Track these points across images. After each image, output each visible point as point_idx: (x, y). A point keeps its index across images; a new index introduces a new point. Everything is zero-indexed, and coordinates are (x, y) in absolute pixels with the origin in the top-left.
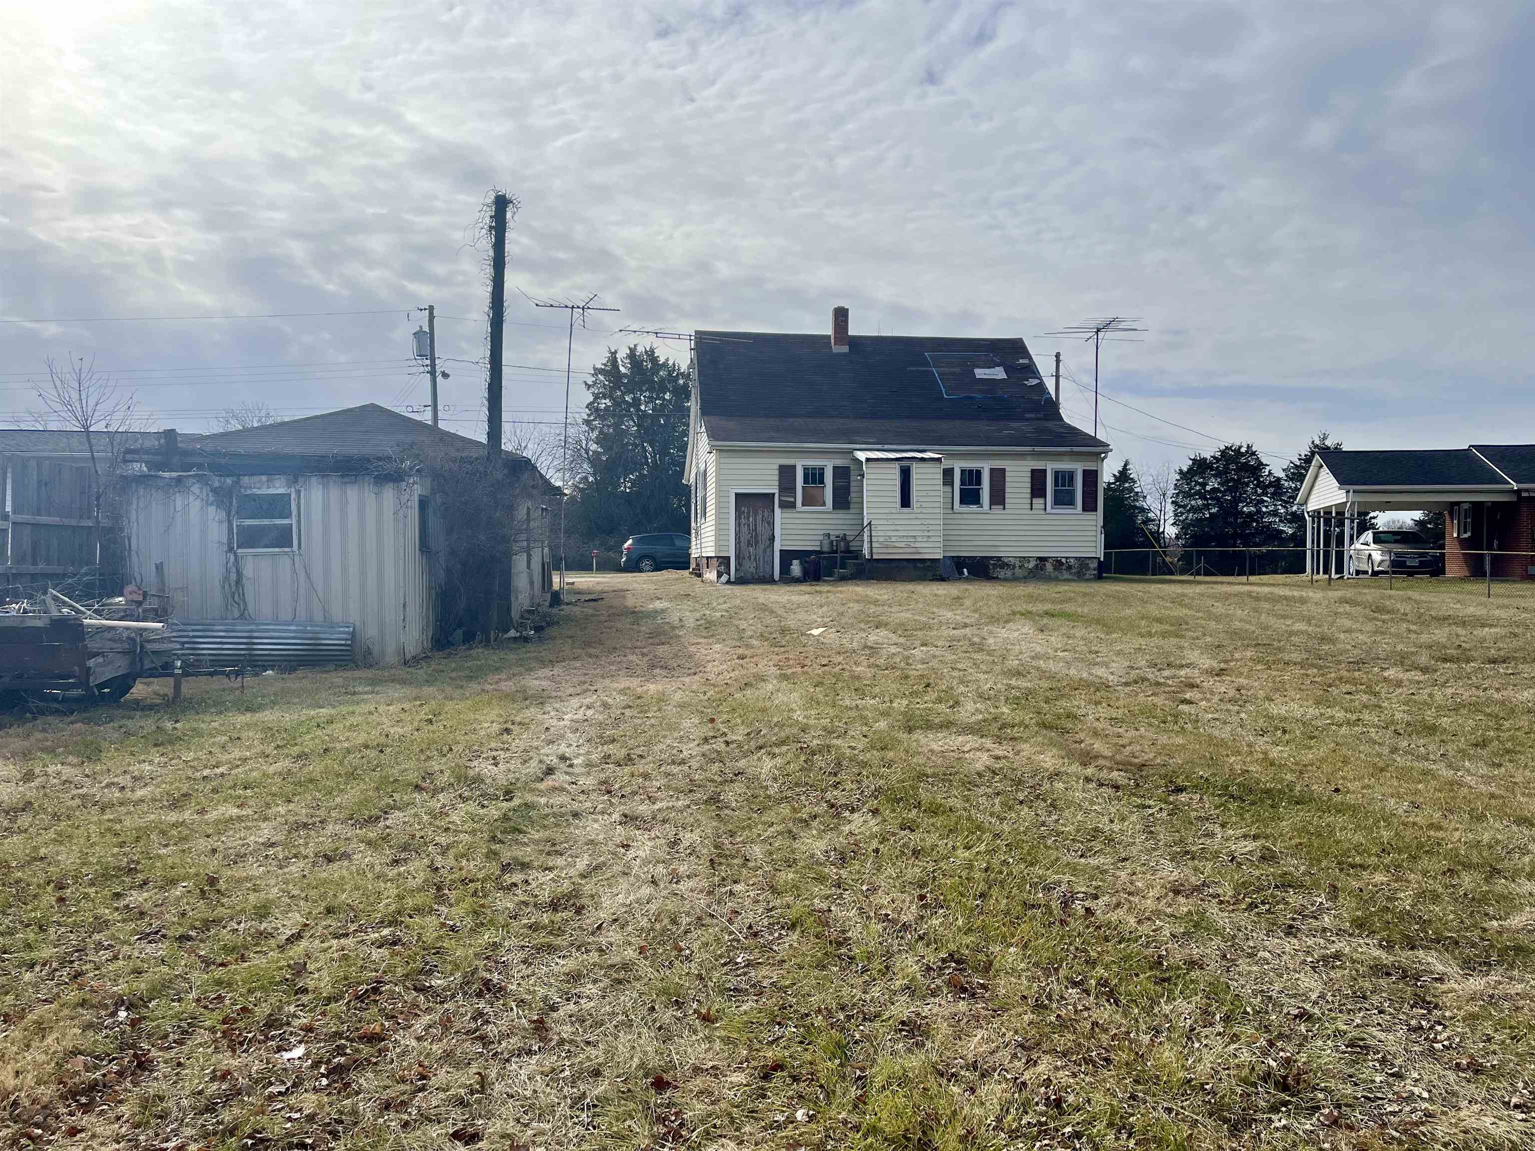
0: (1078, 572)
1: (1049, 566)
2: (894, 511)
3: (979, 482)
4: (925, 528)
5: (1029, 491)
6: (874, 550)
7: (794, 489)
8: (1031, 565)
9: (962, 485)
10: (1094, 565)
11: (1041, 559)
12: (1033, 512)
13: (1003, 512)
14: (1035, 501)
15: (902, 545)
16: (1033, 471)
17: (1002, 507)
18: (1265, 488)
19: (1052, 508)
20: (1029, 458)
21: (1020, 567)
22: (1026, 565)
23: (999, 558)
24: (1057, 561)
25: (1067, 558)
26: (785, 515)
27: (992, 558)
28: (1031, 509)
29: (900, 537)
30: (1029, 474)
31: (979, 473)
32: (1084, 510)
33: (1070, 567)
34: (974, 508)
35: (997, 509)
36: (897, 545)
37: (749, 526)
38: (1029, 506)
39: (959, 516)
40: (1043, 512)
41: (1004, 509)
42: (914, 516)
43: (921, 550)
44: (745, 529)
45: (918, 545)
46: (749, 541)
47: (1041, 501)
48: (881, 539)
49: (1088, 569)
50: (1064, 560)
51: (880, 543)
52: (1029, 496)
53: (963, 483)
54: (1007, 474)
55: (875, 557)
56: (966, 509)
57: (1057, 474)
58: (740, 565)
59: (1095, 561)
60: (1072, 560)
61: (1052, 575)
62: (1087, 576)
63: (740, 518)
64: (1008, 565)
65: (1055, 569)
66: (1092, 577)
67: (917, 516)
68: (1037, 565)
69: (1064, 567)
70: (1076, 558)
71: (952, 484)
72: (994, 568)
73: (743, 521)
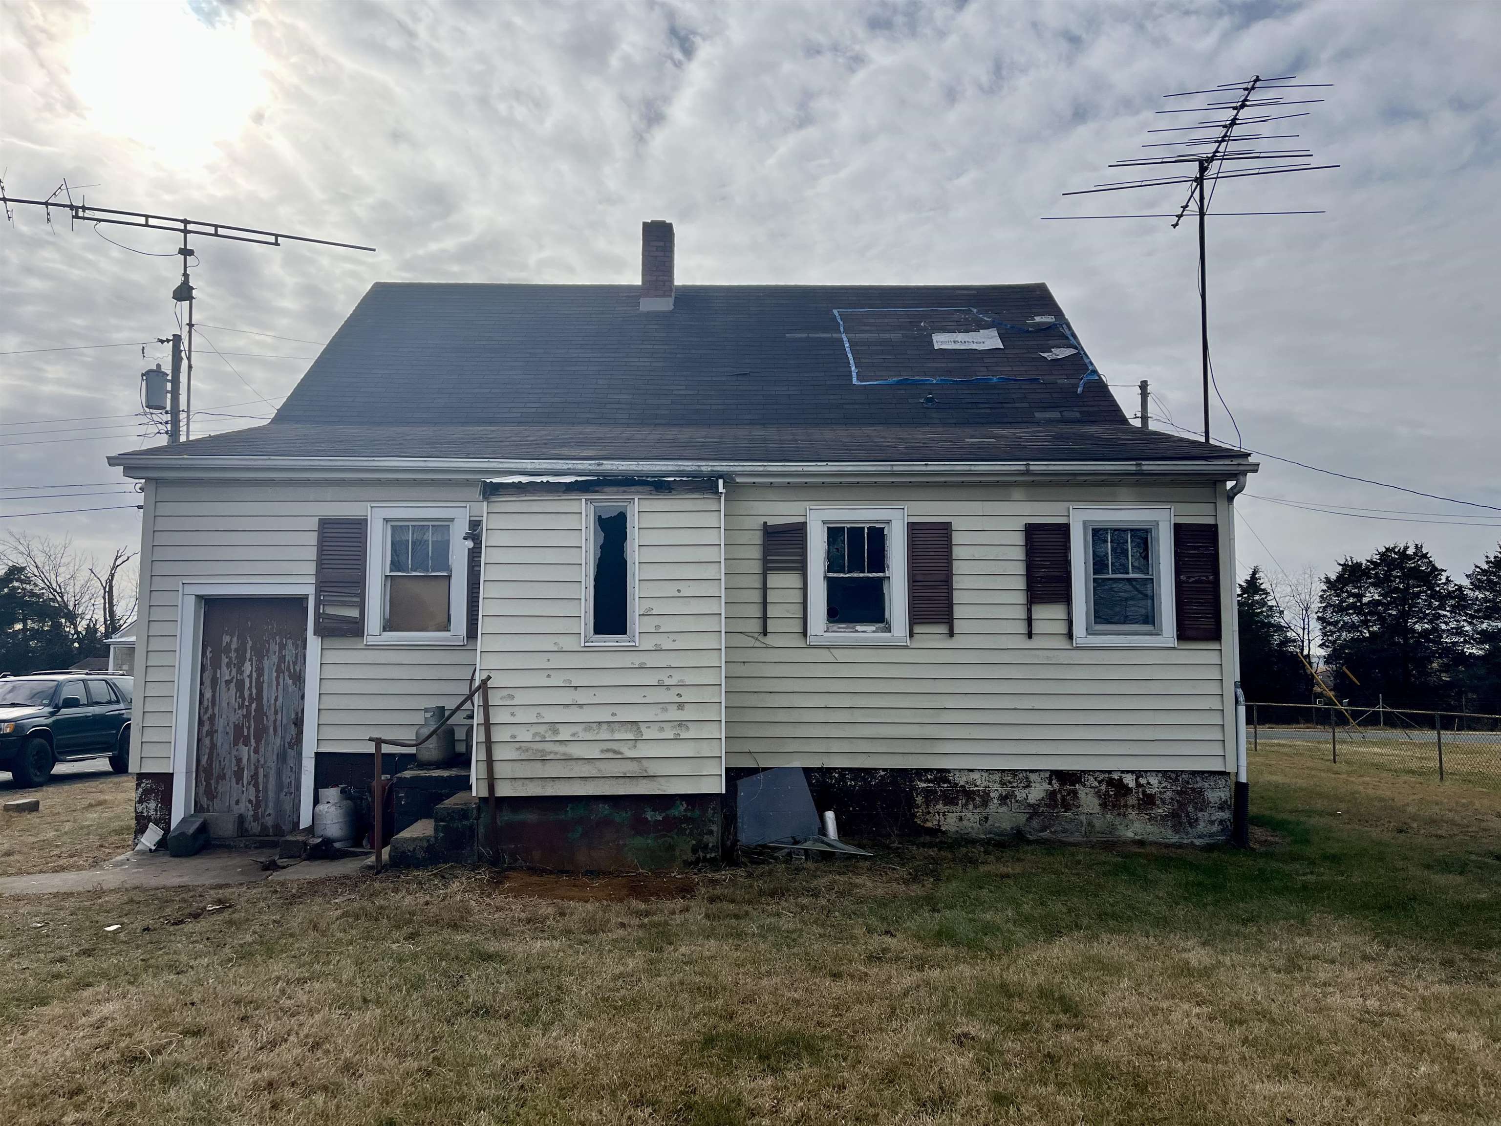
0: (1174, 815)
1: (1088, 799)
2: (568, 643)
3: (879, 561)
4: (670, 696)
5: (1020, 583)
6: (501, 770)
7: (359, 583)
8: (1037, 792)
9: (830, 569)
10: (1218, 794)
11: (1062, 776)
12: (1036, 642)
13: (949, 643)
14: (1041, 612)
15: (594, 752)
16: (1031, 531)
17: (943, 629)
18: (1443, 599)
19: (1089, 632)
20: (1018, 493)
21: (1003, 799)
22: (1020, 794)
23: (942, 775)
24: (1110, 782)
25: (1138, 774)
26: (332, 656)
27: (920, 773)
28: (1030, 635)
29: (588, 725)
30: (1019, 539)
31: (878, 536)
32: (1183, 635)
33: (1148, 801)
34: (867, 632)
35: (932, 633)
36: (577, 751)
37: (240, 685)
38: (1022, 628)
39: (825, 655)
40: (1063, 643)
41: (951, 634)
42: (628, 660)
43: (654, 768)
44: (228, 696)
45: (646, 751)
46: (238, 729)
47: (1057, 611)
48: (525, 735)
49: (1203, 805)
50: (1129, 780)
51: (520, 745)
52: (1021, 598)
53: (833, 563)
54: (957, 538)
55: (504, 790)
56: (843, 634)
57: (1098, 534)
58: (211, 795)
59: (1222, 782)
60: (1154, 781)
61: (1098, 823)
62: (1201, 826)
63: (216, 664)
64: (969, 795)
65: (1104, 805)
66: (1215, 828)
67: (651, 660)
68: (1052, 795)
69: (1132, 800)
70: (1164, 773)
71: (802, 568)
72: (927, 803)
73: (225, 674)
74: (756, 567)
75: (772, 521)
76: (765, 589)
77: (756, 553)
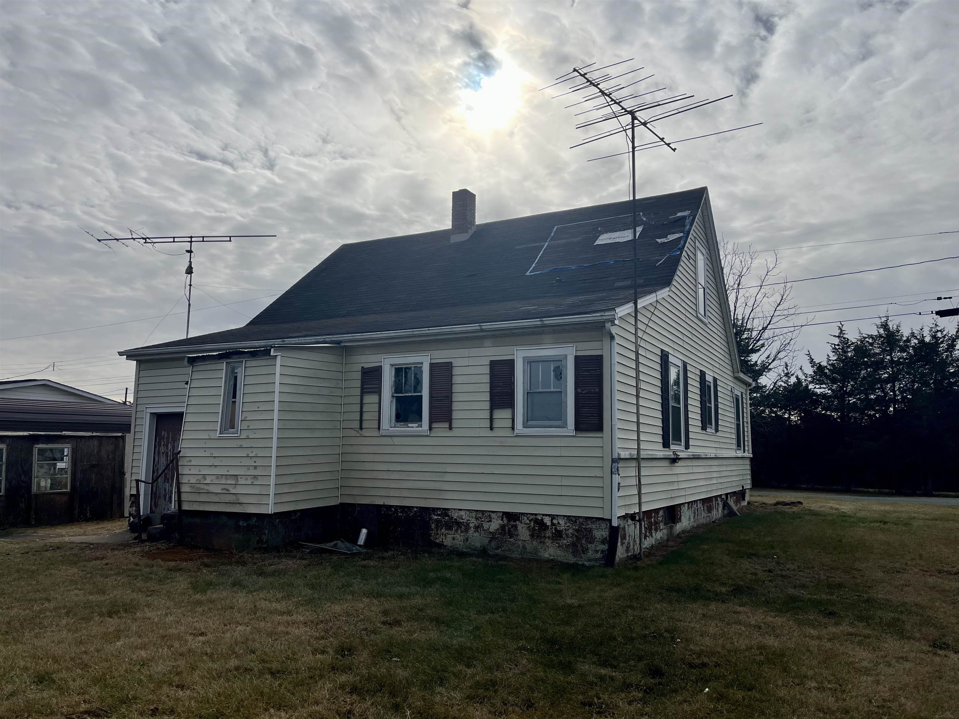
0: (574, 545)
1: (523, 531)
2: (214, 435)
3: (417, 386)
4: (251, 463)
5: (487, 397)
6: (184, 497)
8: (495, 525)
9: (396, 392)
10: (601, 533)
11: (509, 516)
12: (496, 433)
13: (450, 434)
14: (498, 414)
15: (218, 490)
16: (493, 364)
17: (447, 425)
19: (525, 426)
20: (488, 343)
21: (477, 528)
22: (486, 526)
23: (445, 512)
24: (536, 521)
25: (553, 517)
27: (434, 510)
28: (491, 428)
29: (218, 476)
30: (487, 370)
31: (417, 372)
32: (578, 428)
33: (558, 535)
34: (413, 428)
35: (441, 427)
36: (213, 489)
38: (487, 424)
39: (388, 441)
40: (510, 433)
41: (451, 428)
42: (237, 443)
43: (243, 500)
45: (239, 490)
47: (506, 413)
48: (193, 481)
49: (592, 540)
50: (547, 521)
51: (192, 485)
52: (487, 406)
53: (396, 388)
54: (456, 371)
55: (185, 507)
56: (401, 429)
58: (156, 505)
59: (603, 525)
60: (562, 522)
61: (529, 547)
62: (590, 554)
63: (160, 446)
64: (458, 524)
65: (532, 536)
66: (599, 555)
67: (245, 444)
68: (503, 527)
69: (548, 533)
70: (569, 518)
71: (378, 392)
72: (437, 528)
73: (162, 449)
74: (358, 392)
75: (366, 366)
76: (362, 404)
77: (358, 384)
